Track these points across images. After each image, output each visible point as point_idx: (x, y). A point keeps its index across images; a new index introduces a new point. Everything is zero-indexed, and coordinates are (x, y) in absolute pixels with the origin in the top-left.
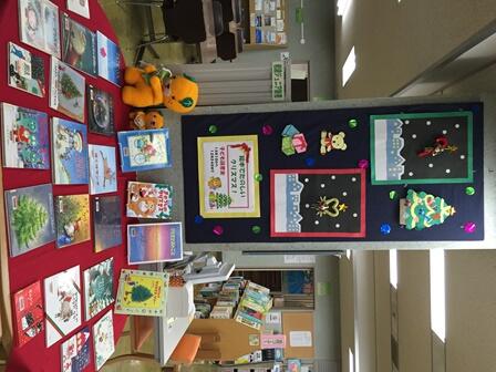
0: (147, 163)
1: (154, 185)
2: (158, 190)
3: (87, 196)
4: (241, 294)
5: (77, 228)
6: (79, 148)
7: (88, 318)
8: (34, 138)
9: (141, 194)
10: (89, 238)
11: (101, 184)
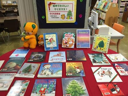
0: (56, 41)
1: (63, 39)
2: (65, 37)
3: (66, 63)
4: (98, 10)
5: (78, 68)
6: (49, 66)
7: (110, 64)
8: (44, 86)
9: (66, 43)
10: (82, 63)
11: (62, 58)
